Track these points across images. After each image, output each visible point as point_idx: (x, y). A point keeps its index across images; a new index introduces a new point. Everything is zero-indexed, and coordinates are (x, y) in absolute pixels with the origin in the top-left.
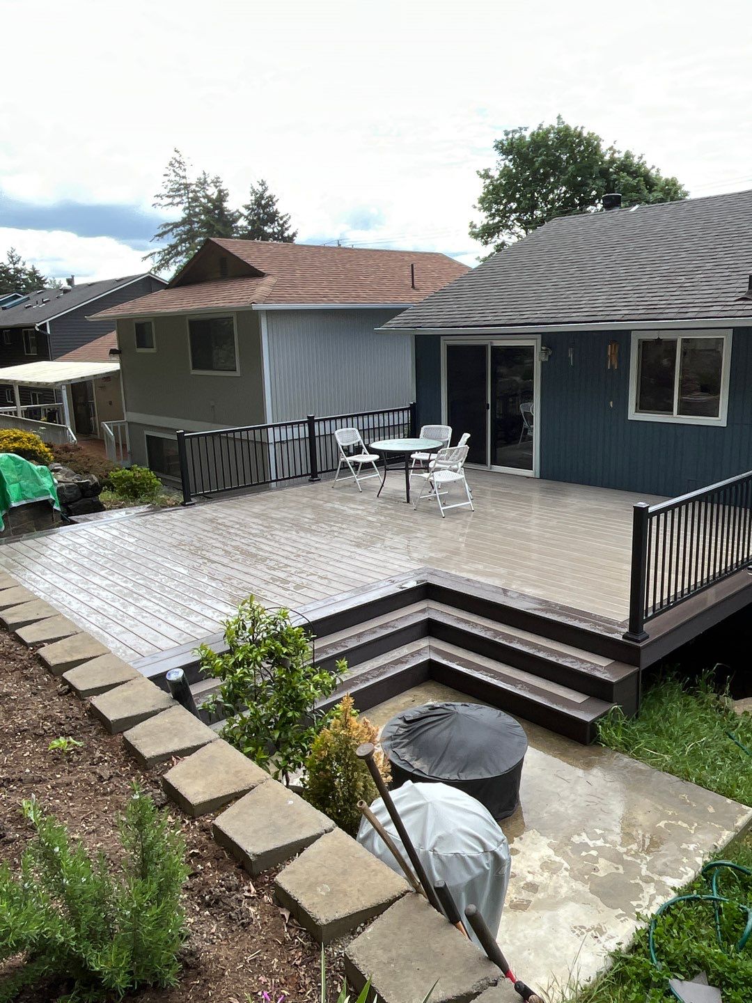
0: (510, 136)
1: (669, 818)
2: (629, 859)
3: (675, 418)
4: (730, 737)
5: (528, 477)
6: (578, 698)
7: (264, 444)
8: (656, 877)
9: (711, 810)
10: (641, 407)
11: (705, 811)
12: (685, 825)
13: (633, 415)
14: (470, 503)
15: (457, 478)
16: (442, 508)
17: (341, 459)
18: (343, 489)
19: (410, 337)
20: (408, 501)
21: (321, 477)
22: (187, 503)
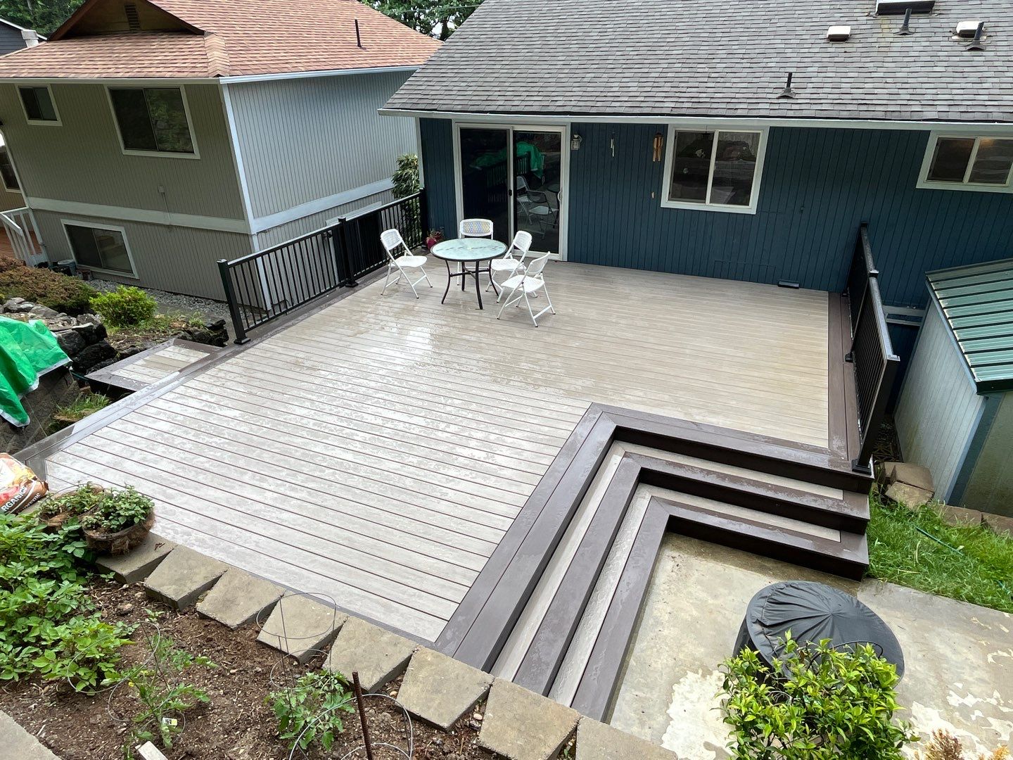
3: (708, 206)
5: (556, 261)
6: (834, 536)
7: (247, 236)
9: (1005, 630)
10: (673, 196)
11: (1003, 633)
13: (666, 203)
14: (551, 306)
15: (541, 285)
16: (534, 318)
17: (391, 265)
18: (394, 296)
19: (413, 119)
20: (481, 308)
21: (358, 282)
22: (243, 342)
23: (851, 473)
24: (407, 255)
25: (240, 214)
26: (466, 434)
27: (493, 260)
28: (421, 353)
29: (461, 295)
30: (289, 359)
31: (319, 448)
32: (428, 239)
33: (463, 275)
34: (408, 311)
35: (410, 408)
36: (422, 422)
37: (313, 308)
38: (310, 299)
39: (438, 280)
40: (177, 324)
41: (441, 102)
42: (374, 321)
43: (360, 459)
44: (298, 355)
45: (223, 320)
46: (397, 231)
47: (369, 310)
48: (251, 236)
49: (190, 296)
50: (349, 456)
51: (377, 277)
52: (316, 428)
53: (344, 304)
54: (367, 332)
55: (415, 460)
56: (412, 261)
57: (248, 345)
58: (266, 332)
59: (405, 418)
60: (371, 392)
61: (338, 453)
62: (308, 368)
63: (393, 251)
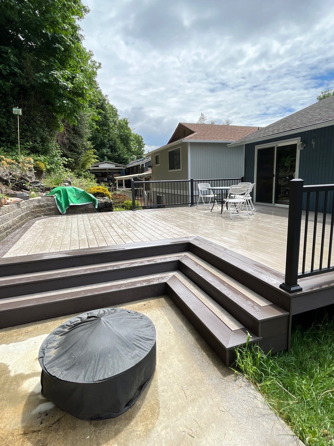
0: (324, 94)
16: (231, 215)
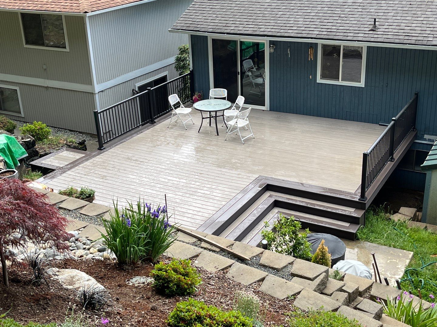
1: (390, 259)
2: (384, 273)
3: (340, 82)
4: (395, 229)
5: (263, 111)
6: (347, 225)
7: (92, 94)
8: (393, 276)
9: (401, 255)
10: (323, 77)
11: (399, 256)
12: (395, 261)
13: (319, 80)
14: (252, 134)
15: (247, 123)
16: (242, 140)
17: (173, 112)
18: (175, 128)
19: (187, 35)
20: (218, 135)
21: (156, 121)
22: (102, 149)
23: (358, 201)
24: (182, 107)
25: (90, 82)
26: (203, 186)
27: (225, 111)
28: (186, 155)
29: (209, 128)
30: (125, 156)
31: (142, 189)
32: (194, 97)
33: (210, 118)
34: (181, 136)
35: (180, 176)
36: (184, 181)
37: (133, 134)
38: (132, 129)
39: (197, 120)
40: (61, 141)
41: (202, 26)
42: (164, 140)
43: (159, 193)
44: (129, 155)
45: (85, 140)
46: (177, 95)
47: (161, 135)
48: (95, 94)
49: (55, 127)
50: (154, 192)
51: (165, 118)
52: (140, 182)
53: (149, 132)
54: (161, 145)
55: (181, 194)
56: (183, 110)
57: (104, 150)
58: (112, 145)
59: (177, 180)
60: (163, 170)
61: (149, 191)
62: (134, 160)
63: (174, 105)
